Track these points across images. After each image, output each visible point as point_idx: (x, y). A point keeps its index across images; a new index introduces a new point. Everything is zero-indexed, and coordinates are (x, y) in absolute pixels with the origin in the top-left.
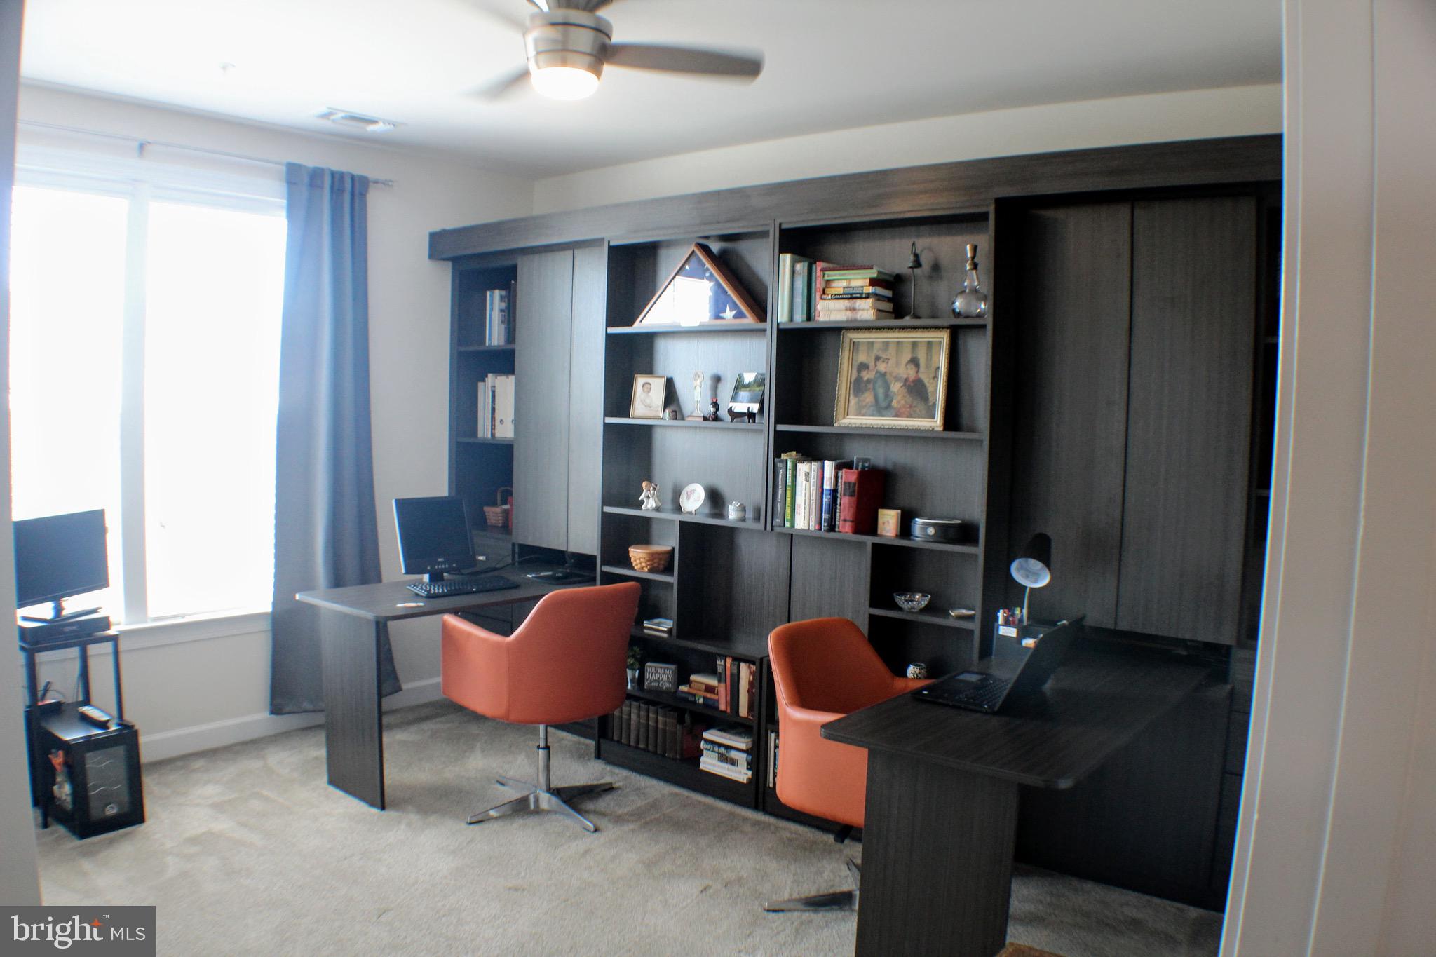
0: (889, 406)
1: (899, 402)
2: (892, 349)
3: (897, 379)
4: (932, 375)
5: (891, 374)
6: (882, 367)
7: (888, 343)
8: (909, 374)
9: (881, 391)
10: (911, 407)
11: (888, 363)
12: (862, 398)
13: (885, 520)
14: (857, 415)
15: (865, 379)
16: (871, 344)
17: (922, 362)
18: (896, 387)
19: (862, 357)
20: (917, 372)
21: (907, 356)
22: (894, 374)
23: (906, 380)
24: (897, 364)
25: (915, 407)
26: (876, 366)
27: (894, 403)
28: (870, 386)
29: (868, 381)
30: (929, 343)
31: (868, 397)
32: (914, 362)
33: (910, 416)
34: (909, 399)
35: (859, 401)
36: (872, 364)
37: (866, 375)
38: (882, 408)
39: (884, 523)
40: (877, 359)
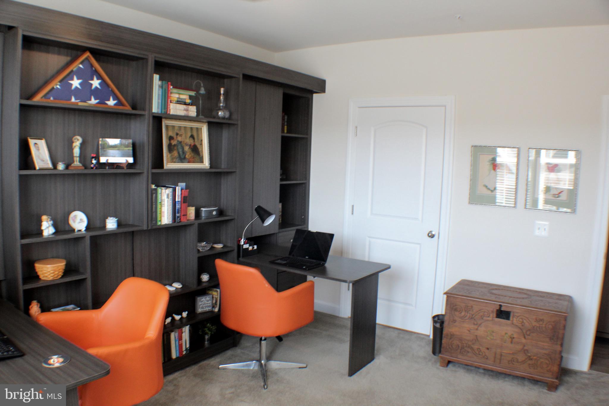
0: (185, 158)
1: (188, 156)
2: (183, 131)
3: (187, 145)
4: (200, 143)
5: (184, 141)
6: (179, 139)
7: (180, 127)
8: (191, 142)
9: (180, 150)
10: (194, 158)
11: (182, 136)
12: (173, 154)
13: (191, 212)
14: (172, 163)
15: (173, 144)
16: (173, 127)
17: (195, 137)
18: (187, 148)
19: (171, 134)
20: (194, 141)
21: (189, 134)
22: (185, 142)
23: (190, 145)
24: (186, 137)
25: (195, 158)
26: (177, 138)
27: (187, 156)
28: (176, 148)
29: (175, 145)
30: (197, 128)
31: (175, 153)
32: (192, 137)
33: (194, 162)
34: (192, 154)
35: (172, 155)
36: (175, 137)
37: (174, 142)
38: (182, 159)
39: (190, 214)
40: (177, 134)
